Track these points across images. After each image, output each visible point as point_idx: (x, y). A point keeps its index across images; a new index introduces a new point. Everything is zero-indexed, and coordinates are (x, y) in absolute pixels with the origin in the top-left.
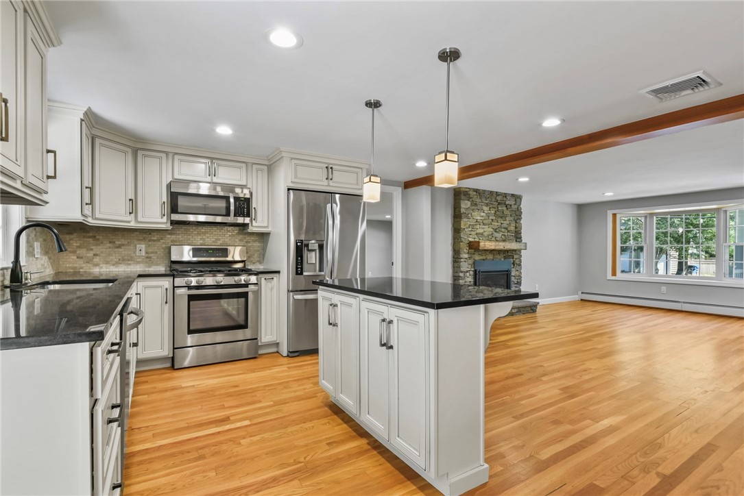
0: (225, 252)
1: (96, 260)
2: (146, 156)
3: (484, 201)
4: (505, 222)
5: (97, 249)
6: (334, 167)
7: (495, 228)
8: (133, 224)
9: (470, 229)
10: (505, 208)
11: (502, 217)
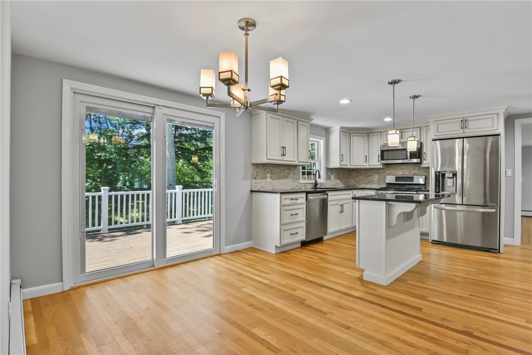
0: (412, 179)
1: (360, 182)
5: (361, 177)
8: (368, 167)
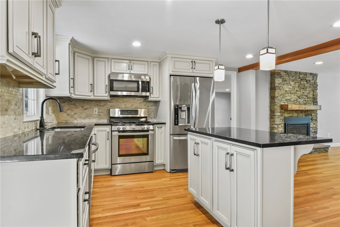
0: (136, 112)
1: (76, 116)
2: (98, 61)
3: (291, 78)
4: (306, 92)
5: (76, 111)
6: (196, 61)
7: (299, 95)
8: (92, 97)
9: (282, 97)
10: (305, 83)
11: (303, 89)
